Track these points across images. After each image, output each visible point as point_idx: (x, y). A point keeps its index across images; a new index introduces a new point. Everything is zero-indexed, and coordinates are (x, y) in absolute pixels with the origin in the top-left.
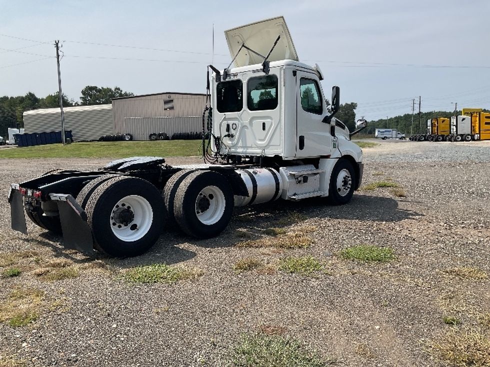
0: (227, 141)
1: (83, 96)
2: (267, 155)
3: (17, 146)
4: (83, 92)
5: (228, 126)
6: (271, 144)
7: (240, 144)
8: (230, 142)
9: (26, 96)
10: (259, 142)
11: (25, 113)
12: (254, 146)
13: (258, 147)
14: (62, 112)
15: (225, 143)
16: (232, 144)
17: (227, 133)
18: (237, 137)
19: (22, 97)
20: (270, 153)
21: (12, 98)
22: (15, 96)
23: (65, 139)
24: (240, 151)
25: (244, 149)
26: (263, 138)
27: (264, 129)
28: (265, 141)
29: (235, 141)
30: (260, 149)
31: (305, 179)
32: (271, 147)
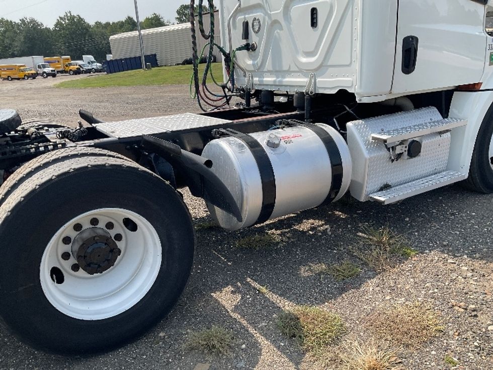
0: (244, 60)
1: (178, 16)
2: (321, 91)
3: (106, 73)
4: (178, 12)
5: (246, 25)
6: (329, 64)
7: (268, 66)
8: (250, 62)
9: (125, 21)
10: (304, 60)
11: (111, 37)
12: (294, 68)
13: (302, 71)
14: (140, 34)
15: (242, 65)
16: (253, 65)
17: (244, 42)
18: (261, 49)
19: (122, 22)
20: (328, 85)
21: (113, 23)
22: (116, 21)
23: (146, 64)
24: (268, 81)
25: (278, 77)
26: (312, 49)
27: (314, 23)
28: (317, 57)
29: (259, 60)
30: (305, 76)
31: (414, 149)
32: (330, 69)
